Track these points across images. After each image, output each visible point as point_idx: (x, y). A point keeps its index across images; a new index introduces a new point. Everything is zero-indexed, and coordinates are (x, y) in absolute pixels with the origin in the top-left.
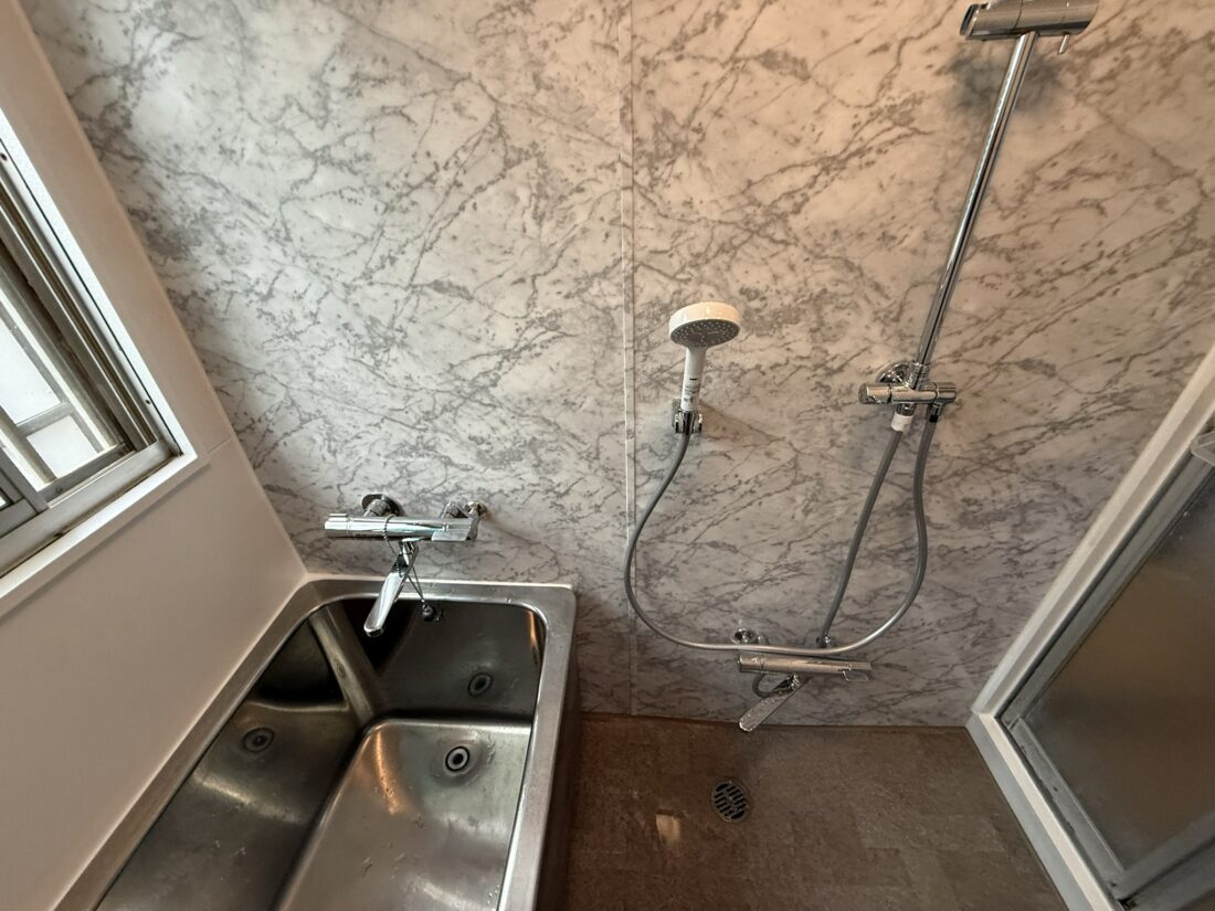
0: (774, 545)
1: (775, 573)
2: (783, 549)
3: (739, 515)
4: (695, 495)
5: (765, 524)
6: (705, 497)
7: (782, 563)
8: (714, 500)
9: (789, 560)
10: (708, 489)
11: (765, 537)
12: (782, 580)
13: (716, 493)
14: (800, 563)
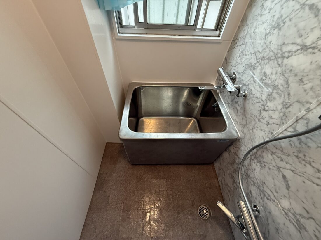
0: (305, 209)
1: (290, 214)
2: (305, 214)
3: (307, 181)
4: (301, 155)
5: (312, 198)
6: (304, 160)
7: (298, 217)
8: (305, 165)
9: (302, 221)
10: (309, 159)
11: (305, 201)
12: (290, 220)
13: (310, 164)
14: (305, 229)
